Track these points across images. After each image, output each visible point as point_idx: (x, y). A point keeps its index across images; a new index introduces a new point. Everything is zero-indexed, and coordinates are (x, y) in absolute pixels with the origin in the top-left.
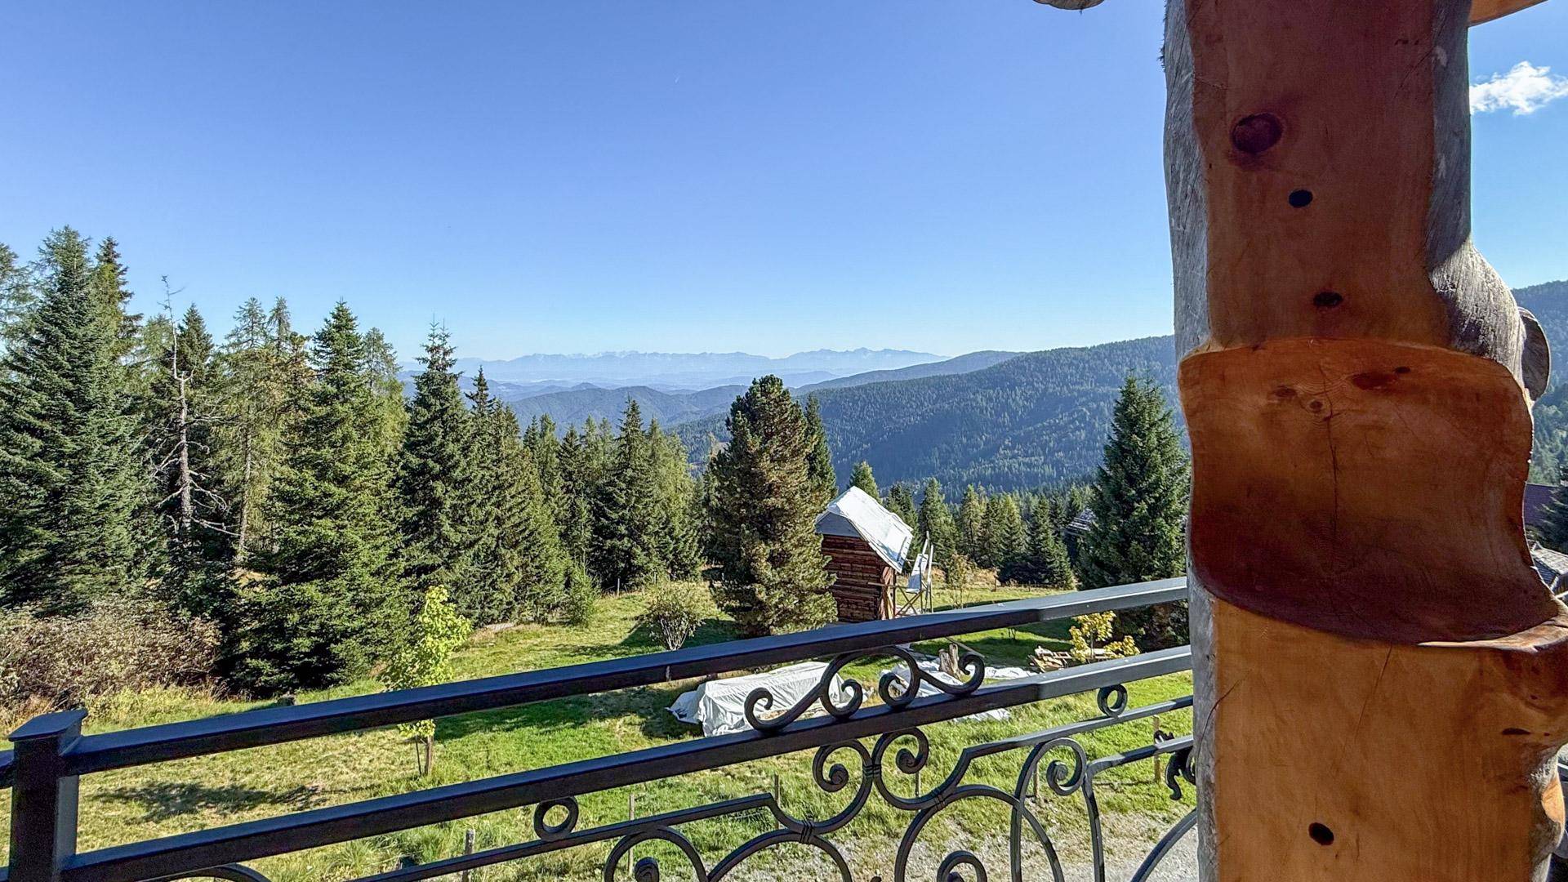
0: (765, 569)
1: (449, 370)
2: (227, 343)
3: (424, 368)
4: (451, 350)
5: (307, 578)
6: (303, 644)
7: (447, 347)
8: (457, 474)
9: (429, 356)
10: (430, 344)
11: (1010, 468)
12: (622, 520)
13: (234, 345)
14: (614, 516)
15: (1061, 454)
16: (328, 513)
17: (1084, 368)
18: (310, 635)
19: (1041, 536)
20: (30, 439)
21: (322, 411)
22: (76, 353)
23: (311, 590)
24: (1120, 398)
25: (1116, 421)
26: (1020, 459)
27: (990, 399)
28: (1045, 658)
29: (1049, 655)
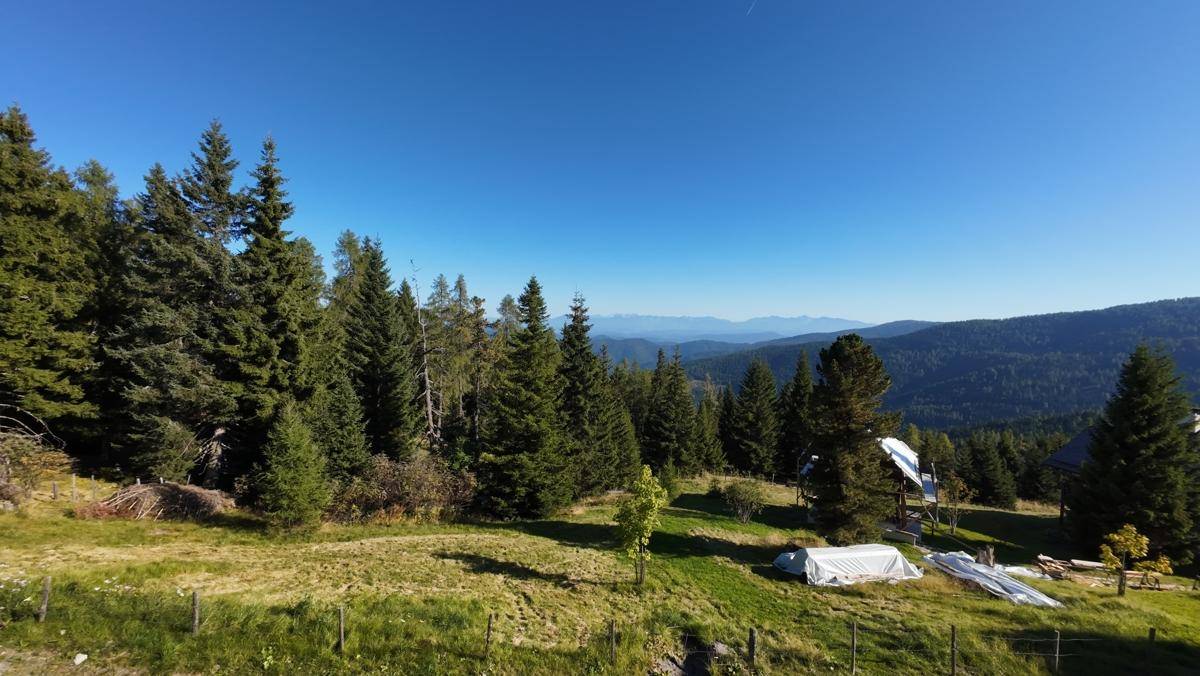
0: (851, 475)
1: (585, 323)
2: (427, 302)
3: (570, 322)
4: (586, 310)
5: (520, 451)
6: (522, 491)
7: (583, 308)
8: (591, 392)
9: (573, 313)
10: (574, 305)
11: (922, 412)
12: (671, 430)
13: (433, 303)
14: (667, 425)
15: (969, 404)
16: (531, 411)
17: (995, 336)
18: (523, 486)
19: (992, 467)
20: (363, 357)
21: (525, 346)
22: (381, 306)
23: (524, 457)
24: (1128, 362)
25: (1121, 382)
26: (932, 406)
27: (909, 358)
28: (1048, 564)
29: (1052, 562)
